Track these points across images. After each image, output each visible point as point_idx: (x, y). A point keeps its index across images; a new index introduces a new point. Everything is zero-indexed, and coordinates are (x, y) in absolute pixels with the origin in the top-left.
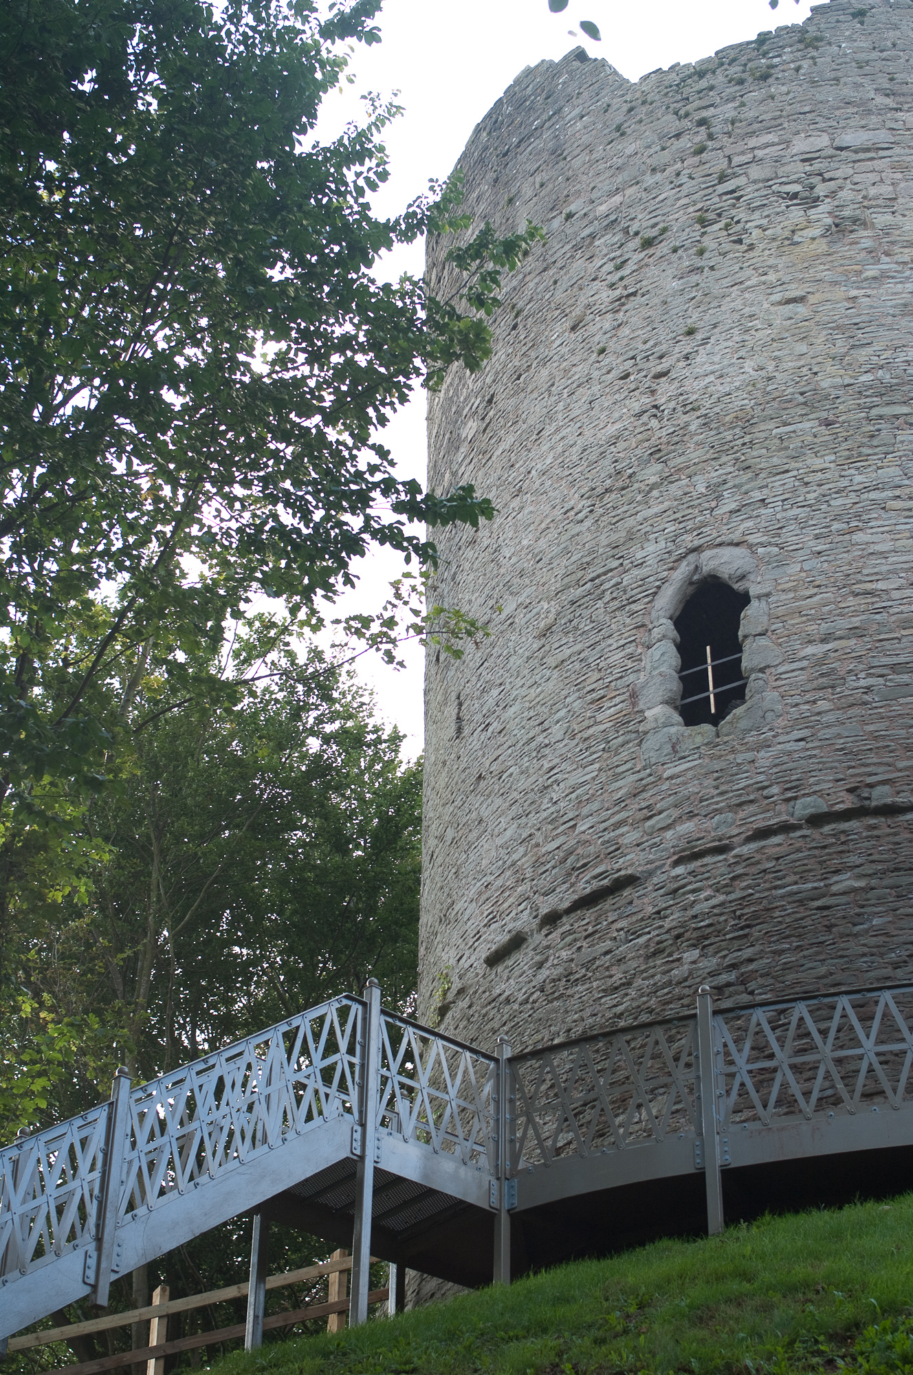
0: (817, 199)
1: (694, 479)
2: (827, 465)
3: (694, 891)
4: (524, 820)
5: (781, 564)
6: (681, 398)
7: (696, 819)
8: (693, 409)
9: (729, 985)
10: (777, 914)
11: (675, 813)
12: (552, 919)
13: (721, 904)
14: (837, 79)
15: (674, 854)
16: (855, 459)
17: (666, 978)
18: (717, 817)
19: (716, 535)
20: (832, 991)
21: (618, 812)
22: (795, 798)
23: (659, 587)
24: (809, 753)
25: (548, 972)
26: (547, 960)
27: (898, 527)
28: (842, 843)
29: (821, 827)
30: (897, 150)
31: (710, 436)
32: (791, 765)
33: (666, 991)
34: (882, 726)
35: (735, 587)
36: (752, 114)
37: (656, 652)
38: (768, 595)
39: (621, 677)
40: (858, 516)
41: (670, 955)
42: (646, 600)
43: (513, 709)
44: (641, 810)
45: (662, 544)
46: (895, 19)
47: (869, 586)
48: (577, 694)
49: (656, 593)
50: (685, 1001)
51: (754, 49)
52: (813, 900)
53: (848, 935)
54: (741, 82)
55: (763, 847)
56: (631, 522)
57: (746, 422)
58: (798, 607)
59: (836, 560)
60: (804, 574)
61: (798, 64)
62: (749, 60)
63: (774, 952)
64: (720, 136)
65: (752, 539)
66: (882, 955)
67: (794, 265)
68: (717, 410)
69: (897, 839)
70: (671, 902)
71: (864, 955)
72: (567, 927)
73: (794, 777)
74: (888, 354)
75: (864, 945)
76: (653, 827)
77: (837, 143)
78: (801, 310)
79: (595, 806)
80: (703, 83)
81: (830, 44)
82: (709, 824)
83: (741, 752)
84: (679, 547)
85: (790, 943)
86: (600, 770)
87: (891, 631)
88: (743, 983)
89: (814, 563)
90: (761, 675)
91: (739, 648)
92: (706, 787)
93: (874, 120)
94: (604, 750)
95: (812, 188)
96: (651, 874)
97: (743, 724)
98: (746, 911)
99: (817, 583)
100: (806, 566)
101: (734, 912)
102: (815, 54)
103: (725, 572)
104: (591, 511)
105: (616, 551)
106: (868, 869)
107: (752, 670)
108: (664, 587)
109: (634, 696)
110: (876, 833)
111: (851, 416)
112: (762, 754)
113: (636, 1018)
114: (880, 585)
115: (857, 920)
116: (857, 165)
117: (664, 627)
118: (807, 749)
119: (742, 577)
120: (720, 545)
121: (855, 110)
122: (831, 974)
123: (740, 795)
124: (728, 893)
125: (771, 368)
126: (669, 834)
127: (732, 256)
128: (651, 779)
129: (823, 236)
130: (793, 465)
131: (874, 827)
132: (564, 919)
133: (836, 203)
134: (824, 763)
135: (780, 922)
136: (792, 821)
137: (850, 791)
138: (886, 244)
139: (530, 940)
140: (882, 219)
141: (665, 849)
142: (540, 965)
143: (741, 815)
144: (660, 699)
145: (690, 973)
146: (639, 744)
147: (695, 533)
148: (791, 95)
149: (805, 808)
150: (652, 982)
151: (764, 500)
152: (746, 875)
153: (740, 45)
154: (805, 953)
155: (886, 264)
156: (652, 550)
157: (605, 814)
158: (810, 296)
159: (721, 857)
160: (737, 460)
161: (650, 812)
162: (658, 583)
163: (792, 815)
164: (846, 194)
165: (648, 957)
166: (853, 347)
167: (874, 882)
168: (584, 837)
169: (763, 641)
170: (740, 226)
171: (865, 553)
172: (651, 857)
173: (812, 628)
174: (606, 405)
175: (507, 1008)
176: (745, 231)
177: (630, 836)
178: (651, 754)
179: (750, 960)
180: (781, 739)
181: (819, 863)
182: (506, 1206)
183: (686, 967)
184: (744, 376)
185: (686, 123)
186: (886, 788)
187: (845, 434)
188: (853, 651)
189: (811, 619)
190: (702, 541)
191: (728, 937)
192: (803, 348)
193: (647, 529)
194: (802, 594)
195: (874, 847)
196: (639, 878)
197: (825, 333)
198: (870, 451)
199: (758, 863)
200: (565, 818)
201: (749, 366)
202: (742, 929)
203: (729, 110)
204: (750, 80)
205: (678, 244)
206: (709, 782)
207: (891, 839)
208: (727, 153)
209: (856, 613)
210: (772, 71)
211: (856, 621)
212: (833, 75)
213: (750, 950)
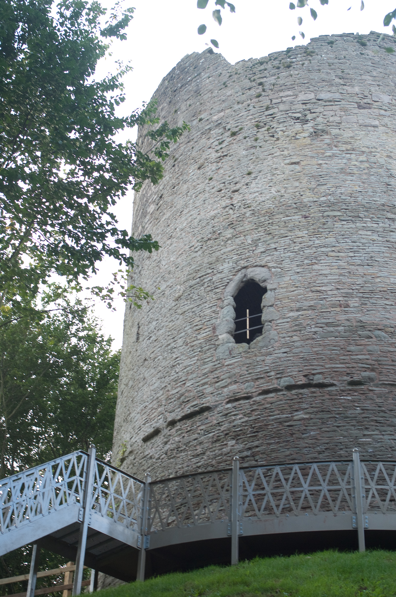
0: (307, 121)
1: (247, 237)
2: (304, 235)
3: (234, 415)
4: (163, 379)
5: (281, 276)
6: (243, 202)
7: (237, 384)
8: (248, 207)
9: (247, 456)
10: (270, 427)
11: (229, 381)
12: (172, 423)
13: (246, 422)
14: (319, 70)
15: (227, 398)
16: (316, 233)
17: (220, 452)
18: (247, 384)
19: (254, 262)
20: (291, 462)
21: (204, 379)
22: (281, 378)
23: (228, 283)
24: (288, 358)
25: (169, 446)
26: (169, 441)
27: (333, 264)
28: (300, 398)
29: (291, 391)
30: (343, 102)
31: (254, 219)
32: (280, 363)
33: (220, 457)
34: (320, 349)
35: (261, 285)
36: (282, 82)
37: (225, 311)
38: (275, 289)
39: (209, 320)
40: (316, 258)
41: (223, 442)
42: (223, 288)
43: (161, 331)
44: (214, 378)
45: (231, 264)
46: (346, 46)
47: (319, 288)
48: (190, 326)
49: (227, 285)
50: (228, 463)
51: (285, 54)
52: (286, 422)
53: (300, 438)
54: (278, 68)
55: (266, 398)
56: (218, 254)
57: (271, 214)
58: (288, 295)
59: (305, 276)
60: (291, 281)
61: (303, 62)
62: (283, 59)
63: (267, 444)
64: (268, 90)
65: (270, 265)
66: (314, 448)
67: (296, 148)
68: (258, 208)
69: (323, 398)
70: (225, 419)
71: (306, 447)
72: (179, 427)
73: (281, 369)
74: (333, 189)
75: (306, 443)
76: (219, 386)
77: (317, 97)
78: (298, 168)
79: (194, 375)
80: (262, 67)
81: (317, 55)
82: (243, 386)
83: (259, 356)
84: (238, 266)
85: (275, 440)
86: (198, 360)
87: (327, 308)
88: (253, 456)
89: (296, 277)
90: (270, 323)
91: (261, 311)
92: (243, 370)
93: (334, 89)
94: (200, 351)
95: (306, 116)
96: (216, 406)
97: (261, 344)
98: (257, 425)
99: (296, 286)
100: (292, 278)
101: (251, 425)
102: (311, 58)
103: (257, 278)
104: (201, 248)
105: (211, 265)
106: (311, 410)
107: (266, 321)
108: (230, 283)
109: (214, 329)
110: (315, 395)
111: (316, 215)
112: (268, 357)
113: (206, 469)
114: (323, 288)
115: (304, 432)
116: (325, 107)
117: (230, 300)
118: (288, 357)
119: (265, 281)
120: (256, 266)
121: (326, 84)
122: (292, 455)
123: (257, 375)
124: (249, 417)
125: (283, 192)
126: (225, 390)
127: (269, 142)
128: (220, 365)
129: (309, 137)
130: (290, 234)
131: (314, 392)
132: (178, 424)
133: (315, 123)
134: (294, 363)
135: (271, 431)
136: (279, 388)
137: (305, 376)
138: (336, 141)
139: (162, 432)
140: (335, 131)
141: (224, 396)
142: (166, 443)
143: (257, 383)
144: (225, 331)
145: (231, 451)
146: (215, 350)
147: (245, 260)
148: (300, 75)
149: (285, 382)
150: (214, 453)
151: (276, 248)
152: (258, 409)
153: (279, 52)
154: (281, 445)
155: (335, 150)
156: (226, 267)
157: (198, 379)
158: (301, 162)
159: (247, 401)
160: (265, 230)
161: (218, 380)
162: (228, 281)
163: (279, 385)
164: (320, 120)
165: (213, 442)
166: (319, 185)
167: (312, 416)
168: (188, 388)
169: (271, 309)
170: (273, 130)
171: (318, 274)
172: (217, 399)
173: (293, 305)
174: (211, 202)
175: (150, 461)
176: (276, 132)
177: (209, 389)
178: (220, 355)
179: (257, 447)
180: (276, 352)
181: (290, 406)
182: (144, 547)
183: (229, 448)
184: (271, 194)
185: (254, 84)
186: (320, 376)
187: (313, 222)
188: (310, 316)
189: (293, 301)
190: (248, 264)
191: (248, 436)
192: (297, 184)
193: (226, 257)
194: (289, 289)
195: (314, 401)
196: (211, 408)
197: (307, 178)
198: (323, 230)
199: (263, 404)
200: (181, 380)
201: (273, 190)
202: (254, 433)
203: (272, 80)
204: (282, 67)
205: (246, 135)
206: (244, 368)
207: (321, 398)
208: (270, 98)
209: (312, 300)
210: (292, 64)
211: (312, 303)
212: (318, 68)
213: (257, 442)
